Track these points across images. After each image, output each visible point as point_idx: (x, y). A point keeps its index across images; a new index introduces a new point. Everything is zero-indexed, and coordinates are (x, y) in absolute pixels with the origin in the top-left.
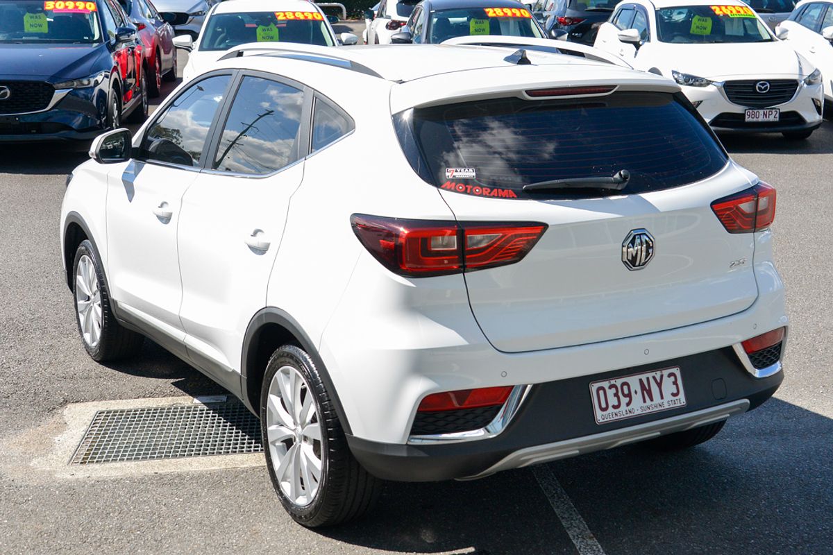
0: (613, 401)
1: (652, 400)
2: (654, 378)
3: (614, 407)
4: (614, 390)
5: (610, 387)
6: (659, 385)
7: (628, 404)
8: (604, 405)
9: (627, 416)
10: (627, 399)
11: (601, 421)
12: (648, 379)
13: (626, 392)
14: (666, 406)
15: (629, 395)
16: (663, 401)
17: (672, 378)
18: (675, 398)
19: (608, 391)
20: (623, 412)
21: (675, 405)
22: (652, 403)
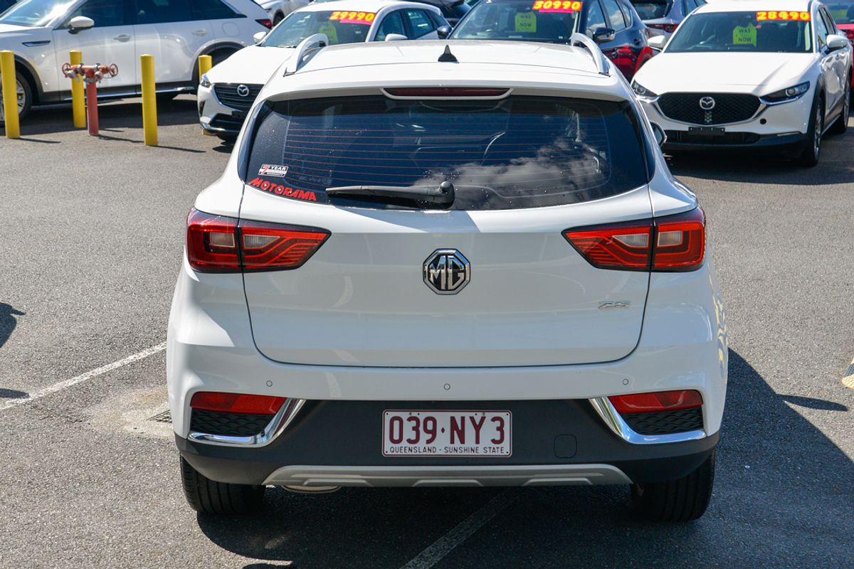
0: (409, 434)
1: (462, 441)
2: (472, 419)
3: (410, 441)
4: (414, 423)
5: (410, 419)
6: (478, 428)
7: (429, 442)
8: (396, 437)
9: (425, 453)
10: (430, 436)
11: (389, 453)
12: (463, 419)
13: (430, 426)
14: (481, 452)
15: (434, 432)
16: (477, 445)
17: (498, 423)
18: (496, 446)
19: (406, 423)
20: (421, 448)
21: (494, 454)
22: (463, 446)
